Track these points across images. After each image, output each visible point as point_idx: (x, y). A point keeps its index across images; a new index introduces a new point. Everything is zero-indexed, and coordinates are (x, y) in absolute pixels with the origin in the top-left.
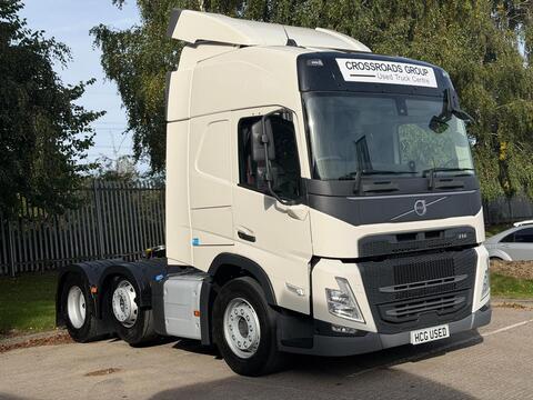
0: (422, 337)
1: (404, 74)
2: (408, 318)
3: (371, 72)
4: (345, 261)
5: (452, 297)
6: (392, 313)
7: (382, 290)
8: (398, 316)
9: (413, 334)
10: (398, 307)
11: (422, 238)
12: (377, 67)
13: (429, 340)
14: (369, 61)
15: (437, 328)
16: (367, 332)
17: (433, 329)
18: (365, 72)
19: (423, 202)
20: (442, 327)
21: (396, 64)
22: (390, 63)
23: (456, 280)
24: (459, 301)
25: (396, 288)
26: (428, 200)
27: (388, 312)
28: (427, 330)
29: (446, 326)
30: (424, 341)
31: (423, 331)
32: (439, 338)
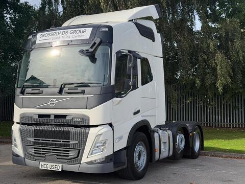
0: (45, 166)
2: (41, 155)
3: (49, 37)
5: (69, 151)
7: (28, 139)
8: (35, 153)
9: (41, 163)
10: (35, 148)
11: (52, 118)
13: (49, 169)
14: (51, 32)
15: (55, 164)
16: (19, 156)
17: (52, 164)
19: (54, 100)
20: (57, 165)
23: (71, 143)
24: (72, 154)
25: (35, 140)
26: (57, 99)
27: (29, 150)
28: (49, 164)
29: (60, 165)
30: (46, 169)
31: (46, 163)
32: (54, 170)
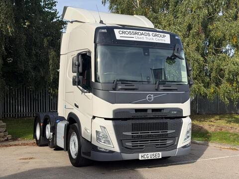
0: (145, 156)
1: (151, 37)
2: (139, 147)
3: (132, 36)
4: (106, 119)
5: (166, 140)
6: (129, 144)
7: (124, 133)
8: (133, 146)
9: (140, 155)
10: (132, 142)
11: (149, 112)
12: (136, 33)
13: (149, 158)
14: (132, 31)
15: (155, 153)
16: (114, 152)
17: (153, 153)
18: (129, 35)
19: (152, 95)
20: (157, 153)
21: (147, 32)
22: (144, 32)
23: (168, 132)
24: (169, 142)
25: (133, 133)
26: (155, 95)
27: (127, 144)
28: (149, 154)
29: (160, 153)
30: (146, 159)
31: (146, 154)
32: (155, 158)
